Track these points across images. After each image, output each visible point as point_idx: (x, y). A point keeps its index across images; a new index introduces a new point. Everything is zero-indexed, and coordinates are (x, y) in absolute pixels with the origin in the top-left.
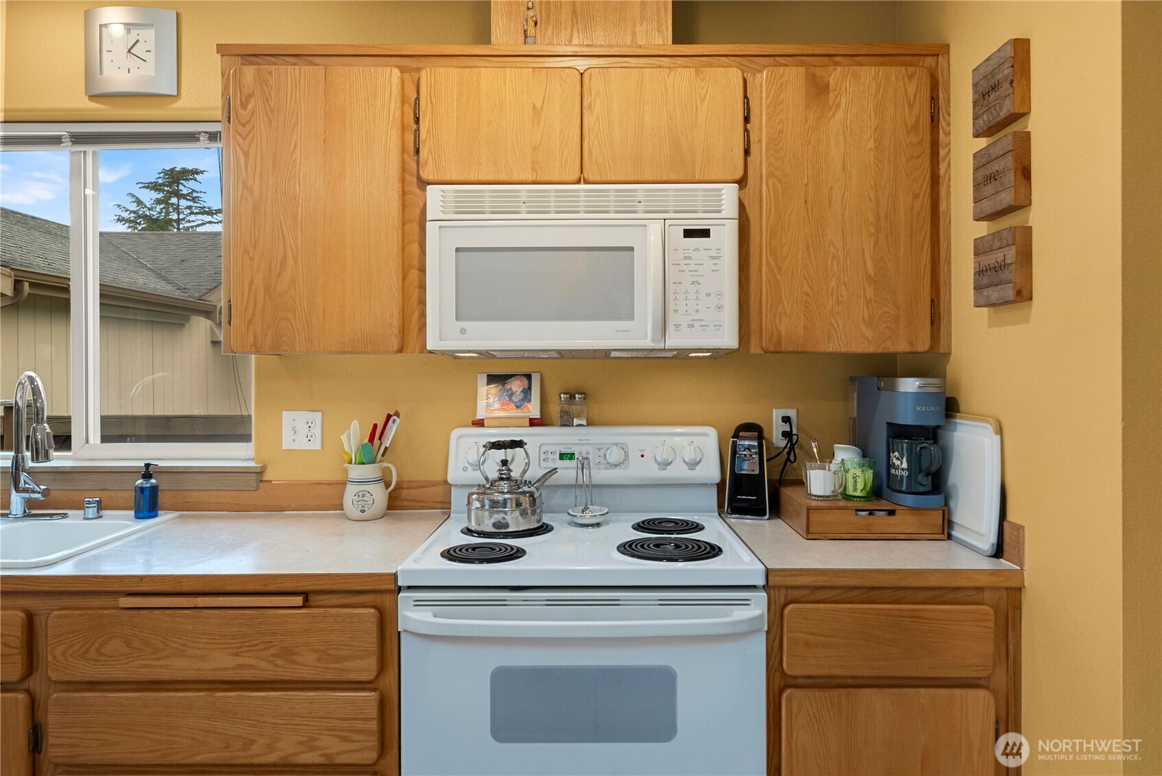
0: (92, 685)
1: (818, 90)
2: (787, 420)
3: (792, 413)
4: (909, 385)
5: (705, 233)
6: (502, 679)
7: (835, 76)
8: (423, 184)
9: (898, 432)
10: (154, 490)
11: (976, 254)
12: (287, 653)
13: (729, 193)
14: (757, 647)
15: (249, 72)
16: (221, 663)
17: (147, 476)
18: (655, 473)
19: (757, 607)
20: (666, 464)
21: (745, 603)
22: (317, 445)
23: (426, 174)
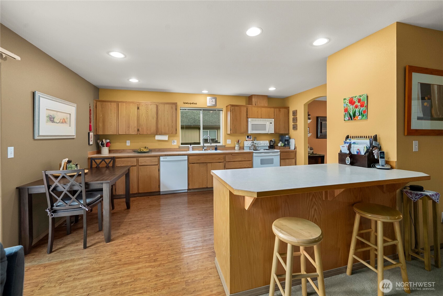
0: (229, 162)
1: (280, 111)
2: (274, 140)
3: (274, 139)
4: (287, 136)
5: (272, 123)
6: (261, 160)
7: (281, 109)
8: (248, 118)
9: (286, 140)
10: (217, 148)
11: (293, 125)
12: (245, 158)
13: (273, 119)
14: (279, 156)
15: (233, 107)
16: (240, 159)
17: (216, 146)
18: (264, 145)
19: (279, 153)
20: (264, 144)
21: (278, 153)
22: (230, 143)
23: (248, 117)
